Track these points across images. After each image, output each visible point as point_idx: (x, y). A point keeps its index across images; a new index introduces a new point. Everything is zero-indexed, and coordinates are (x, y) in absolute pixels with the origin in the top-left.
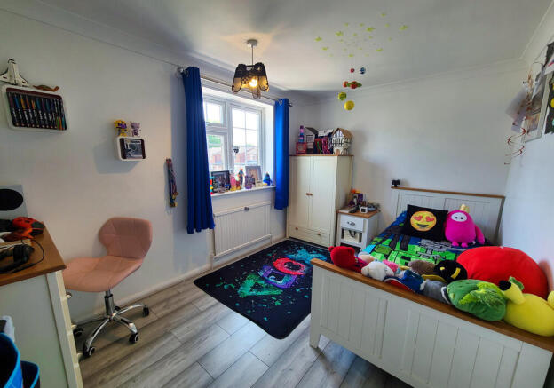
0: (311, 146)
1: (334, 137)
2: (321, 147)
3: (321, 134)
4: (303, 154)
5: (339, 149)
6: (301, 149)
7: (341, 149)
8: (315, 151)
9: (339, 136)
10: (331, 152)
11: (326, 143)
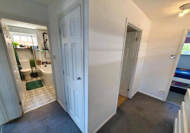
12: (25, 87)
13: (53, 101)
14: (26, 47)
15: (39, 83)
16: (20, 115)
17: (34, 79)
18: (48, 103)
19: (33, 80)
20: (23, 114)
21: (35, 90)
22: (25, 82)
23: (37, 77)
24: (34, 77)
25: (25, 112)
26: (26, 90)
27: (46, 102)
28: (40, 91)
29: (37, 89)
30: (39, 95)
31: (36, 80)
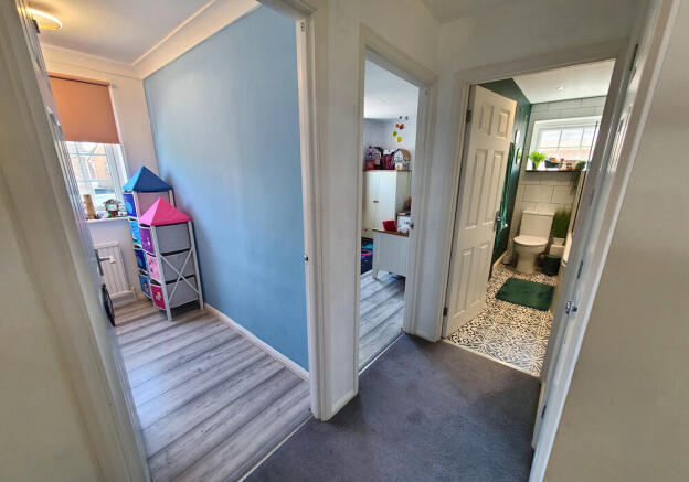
0: (378, 162)
1: (396, 155)
2: (386, 164)
3: (386, 153)
4: (370, 169)
5: (399, 165)
6: (370, 165)
7: (401, 165)
8: (382, 167)
9: (399, 155)
10: (393, 168)
11: (390, 161)
12: (499, 286)
13: (528, 372)
14: (564, 167)
15: (541, 295)
16: (434, 338)
17: (540, 279)
18: (508, 365)
19: (532, 280)
20: (440, 342)
21: (513, 306)
22: (511, 275)
23: (549, 275)
24: (543, 272)
25: (447, 341)
26: (493, 295)
27: (506, 359)
28: (522, 317)
29: (520, 308)
30: (509, 325)
31: (541, 281)
